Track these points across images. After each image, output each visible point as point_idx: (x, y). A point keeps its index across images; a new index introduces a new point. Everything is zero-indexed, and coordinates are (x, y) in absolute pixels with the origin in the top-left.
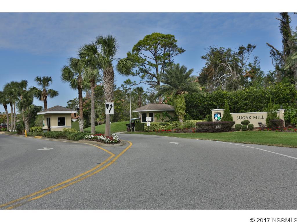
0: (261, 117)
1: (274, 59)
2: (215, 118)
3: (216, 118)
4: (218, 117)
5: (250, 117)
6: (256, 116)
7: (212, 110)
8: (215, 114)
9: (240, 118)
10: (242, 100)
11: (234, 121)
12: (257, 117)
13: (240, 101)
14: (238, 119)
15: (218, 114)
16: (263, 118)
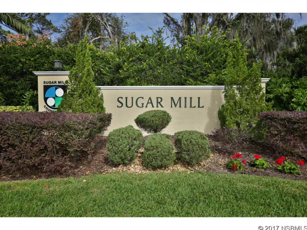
0: (195, 103)
1: (168, 30)
2: (46, 99)
3: (51, 102)
4: (55, 97)
5: (159, 100)
6: (180, 98)
7: (36, 73)
8: (46, 88)
9: (129, 104)
10: (131, 61)
11: (107, 111)
12: (183, 100)
13: (126, 64)
14: (120, 105)
15: (57, 87)
16: (201, 106)
